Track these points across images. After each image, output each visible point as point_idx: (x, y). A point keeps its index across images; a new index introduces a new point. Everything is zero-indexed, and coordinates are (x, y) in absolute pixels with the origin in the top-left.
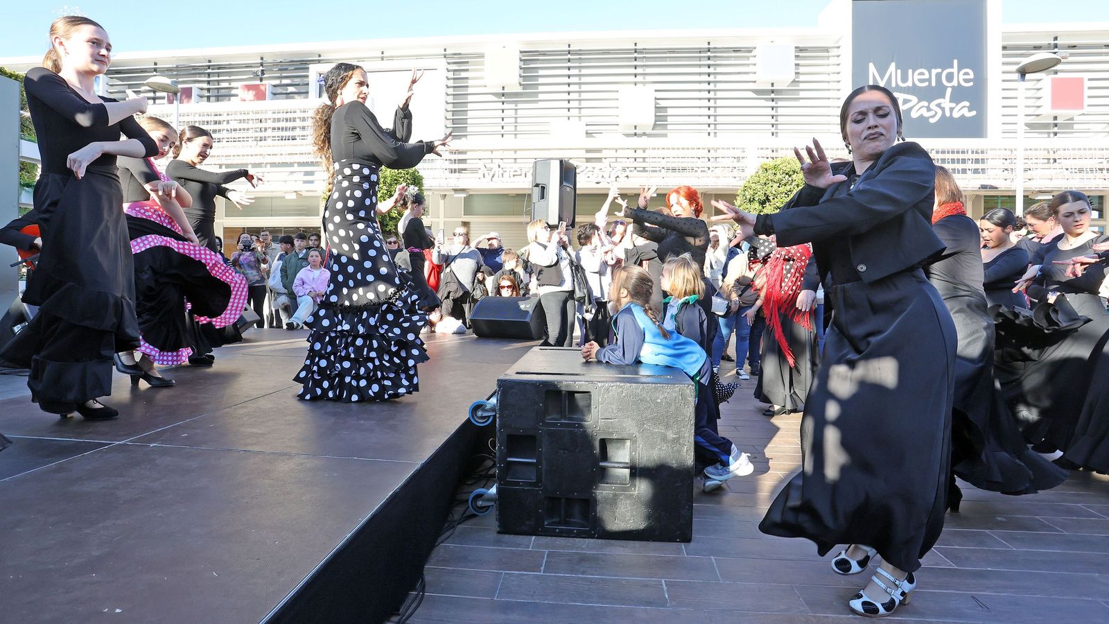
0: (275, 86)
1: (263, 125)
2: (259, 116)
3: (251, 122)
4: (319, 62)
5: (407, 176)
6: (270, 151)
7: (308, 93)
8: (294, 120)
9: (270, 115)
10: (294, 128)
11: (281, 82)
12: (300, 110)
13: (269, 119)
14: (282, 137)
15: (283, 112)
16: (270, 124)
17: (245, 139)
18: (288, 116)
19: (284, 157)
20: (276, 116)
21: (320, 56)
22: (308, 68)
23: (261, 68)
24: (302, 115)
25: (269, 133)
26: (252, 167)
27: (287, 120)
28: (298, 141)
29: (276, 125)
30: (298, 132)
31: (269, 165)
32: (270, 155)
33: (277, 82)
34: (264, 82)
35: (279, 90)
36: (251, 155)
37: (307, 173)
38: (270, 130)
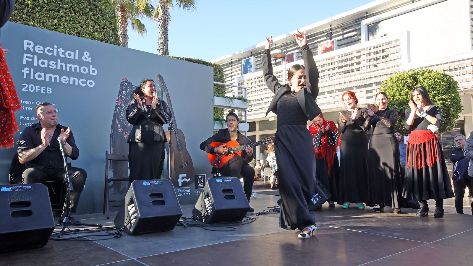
0: (339, 41)
1: (333, 66)
2: (330, 61)
3: (325, 66)
4: (367, 17)
5: (442, 83)
6: (338, 81)
7: (360, 39)
8: (352, 59)
9: (337, 59)
10: (352, 65)
11: (343, 37)
12: (355, 51)
13: (337, 62)
14: (345, 71)
15: (345, 56)
16: (337, 65)
17: (323, 77)
18: (348, 57)
19: (346, 84)
20: (340, 59)
21: (367, 13)
22: (360, 24)
23: (330, 31)
24: (357, 55)
25: (337, 70)
26: (327, 94)
27: (347, 60)
28: (356, 72)
29: (340, 65)
30: (355, 66)
31: (337, 91)
32: (338, 84)
33: (341, 37)
34: (333, 39)
35: (342, 42)
36: (327, 86)
37: (368, 92)
38: (337, 69)
